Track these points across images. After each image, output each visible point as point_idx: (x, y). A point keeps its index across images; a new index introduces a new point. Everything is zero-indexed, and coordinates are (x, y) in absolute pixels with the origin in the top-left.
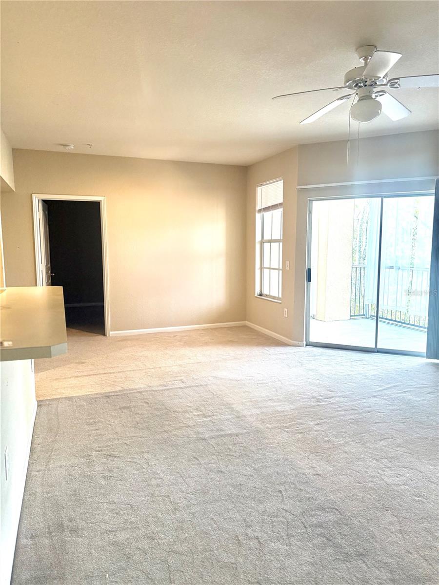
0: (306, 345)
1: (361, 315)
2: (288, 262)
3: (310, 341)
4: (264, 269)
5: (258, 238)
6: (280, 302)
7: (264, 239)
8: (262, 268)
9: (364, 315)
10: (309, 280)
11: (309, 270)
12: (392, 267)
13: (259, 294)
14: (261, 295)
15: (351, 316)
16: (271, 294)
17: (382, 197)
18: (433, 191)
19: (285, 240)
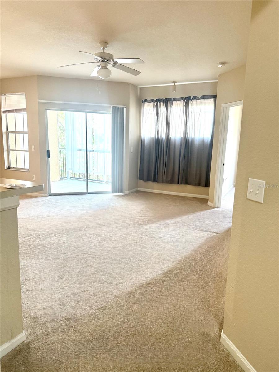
0: (49, 196)
1: (65, 178)
2: (34, 146)
3: (51, 192)
4: (10, 151)
5: (4, 130)
6: (29, 171)
7: (9, 130)
8: (8, 150)
9: (66, 177)
10: (49, 157)
11: (48, 152)
12: (80, 150)
13: (7, 167)
14: (9, 168)
15: (60, 178)
16: (18, 167)
17: (86, 112)
18: (111, 112)
19: (30, 133)
